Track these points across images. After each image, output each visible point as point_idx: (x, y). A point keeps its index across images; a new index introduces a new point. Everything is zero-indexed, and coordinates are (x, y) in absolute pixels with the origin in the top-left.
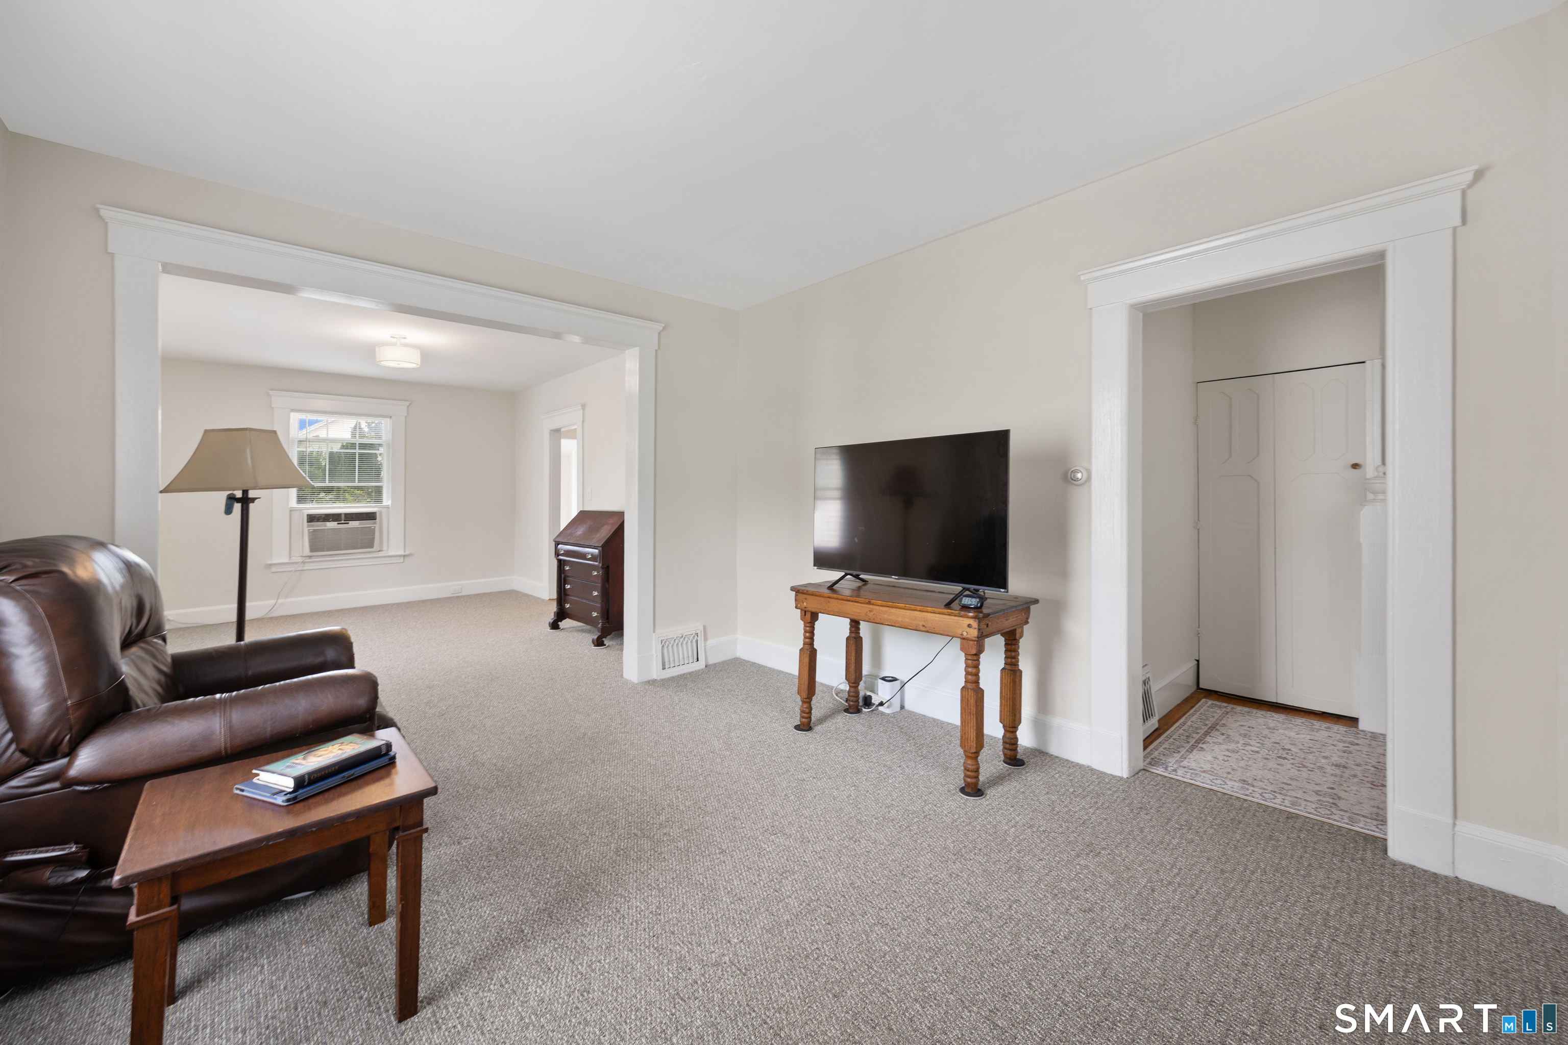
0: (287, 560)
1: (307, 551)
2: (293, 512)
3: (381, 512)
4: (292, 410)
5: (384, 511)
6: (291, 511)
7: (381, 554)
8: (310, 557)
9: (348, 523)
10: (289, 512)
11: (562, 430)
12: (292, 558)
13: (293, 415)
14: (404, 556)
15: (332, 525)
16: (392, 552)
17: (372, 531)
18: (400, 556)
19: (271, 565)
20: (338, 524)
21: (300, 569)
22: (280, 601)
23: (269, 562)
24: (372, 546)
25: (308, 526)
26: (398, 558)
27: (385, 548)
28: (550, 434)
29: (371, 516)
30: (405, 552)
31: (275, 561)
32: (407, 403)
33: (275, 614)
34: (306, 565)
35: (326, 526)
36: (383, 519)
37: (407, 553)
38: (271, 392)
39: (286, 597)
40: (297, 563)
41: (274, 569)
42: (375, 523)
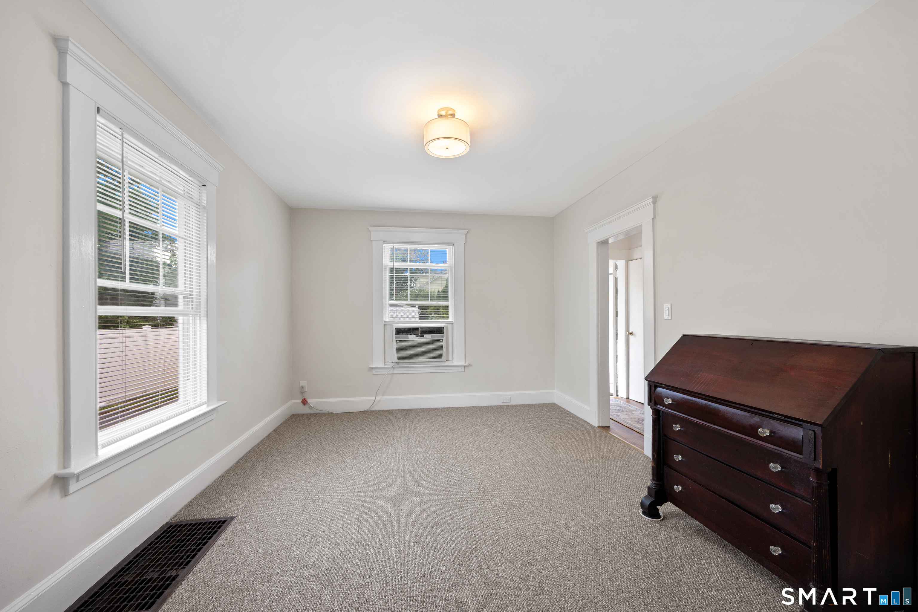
0: (382, 365)
1: (395, 359)
2: (386, 326)
3: (447, 327)
4: (385, 242)
5: (450, 326)
6: (385, 325)
7: (448, 363)
8: (398, 363)
9: (424, 336)
10: (383, 325)
11: (610, 241)
12: (386, 364)
13: (385, 245)
14: (465, 366)
15: (412, 337)
16: (456, 363)
17: (440, 343)
18: (462, 366)
19: (372, 368)
20: (416, 336)
21: (391, 373)
22: (378, 398)
23: (371, 366)
24: (440, 357)
25: (396, 338)
26: (461, 368)
27: (450, 358)
28: (597, 247)
29: (439, 331)
30: (465, 363)
31: (375, 365)
32: (466, 232)
33: (376, 408)
34: (395, 370)
35: (408, 338)
36: (448, 332)
37: (467, 364)
38: (371, 228)
39: (383, 395)
40: (389, 368)
41: (374, 372)
42: (443, 337)
